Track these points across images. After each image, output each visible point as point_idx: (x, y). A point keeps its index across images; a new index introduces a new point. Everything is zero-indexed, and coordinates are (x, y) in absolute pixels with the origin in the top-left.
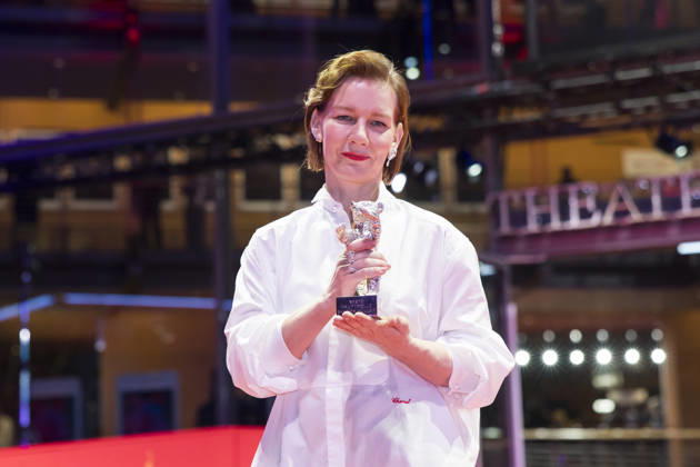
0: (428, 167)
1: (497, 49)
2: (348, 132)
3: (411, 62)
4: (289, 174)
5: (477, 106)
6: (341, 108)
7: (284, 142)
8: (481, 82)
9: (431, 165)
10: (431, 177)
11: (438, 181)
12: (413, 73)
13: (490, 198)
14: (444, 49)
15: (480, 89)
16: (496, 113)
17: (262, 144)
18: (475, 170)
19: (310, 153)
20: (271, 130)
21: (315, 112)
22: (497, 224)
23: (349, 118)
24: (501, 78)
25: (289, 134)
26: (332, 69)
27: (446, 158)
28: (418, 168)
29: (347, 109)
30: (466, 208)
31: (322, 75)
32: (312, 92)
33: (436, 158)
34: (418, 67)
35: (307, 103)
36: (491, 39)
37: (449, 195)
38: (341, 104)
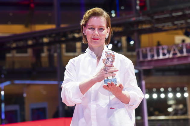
0: (119, 42)
1: (138, 7)
2: (93, 32)
3: (113, 12)
4: (78, 45)
5: (132, 24)
6: (90, 26)
7: (77, 35)
8: (133, 17)
9: (119, 41)
10: (119, 45)
11: (121, 46)
12: (114, 15)
13: (137, 50)
14: (122, 8)
15: (133, 19)
16: (138, 26)
17: (70, 36)
18: (132, 43)
19: (83, 38)
20: (73, 32)
21: (84, 27)
22: (139, 58)
23: (93, 29)
24: (139, 16)
25: (78, 33)
26: (87, 15)
27: (124, 39)
28: (116, 42)
29: (92, 26)
30: (130, 53)
31: (84, 16)
32: (82, 21)
33: (121, 39)
34: (115, 13)
35: (81, 24)
36: (136, 4)
37: (125, 50)
38: (90, 25)
